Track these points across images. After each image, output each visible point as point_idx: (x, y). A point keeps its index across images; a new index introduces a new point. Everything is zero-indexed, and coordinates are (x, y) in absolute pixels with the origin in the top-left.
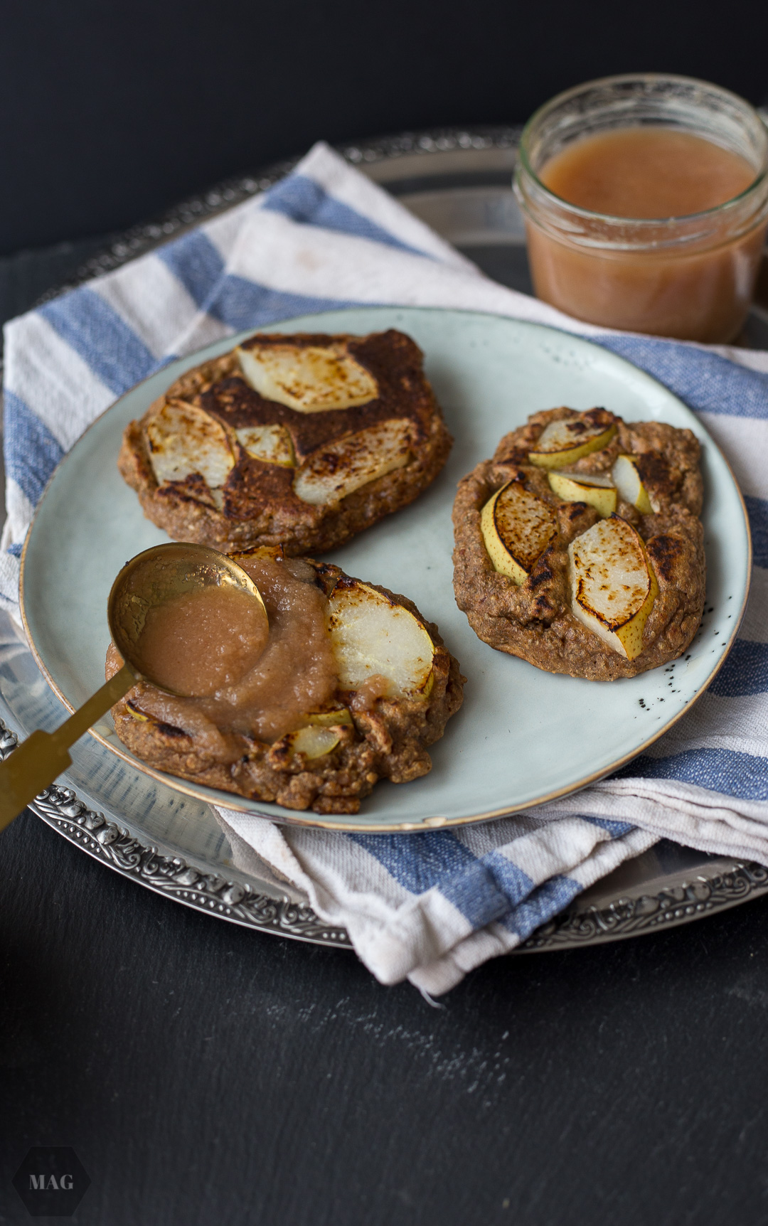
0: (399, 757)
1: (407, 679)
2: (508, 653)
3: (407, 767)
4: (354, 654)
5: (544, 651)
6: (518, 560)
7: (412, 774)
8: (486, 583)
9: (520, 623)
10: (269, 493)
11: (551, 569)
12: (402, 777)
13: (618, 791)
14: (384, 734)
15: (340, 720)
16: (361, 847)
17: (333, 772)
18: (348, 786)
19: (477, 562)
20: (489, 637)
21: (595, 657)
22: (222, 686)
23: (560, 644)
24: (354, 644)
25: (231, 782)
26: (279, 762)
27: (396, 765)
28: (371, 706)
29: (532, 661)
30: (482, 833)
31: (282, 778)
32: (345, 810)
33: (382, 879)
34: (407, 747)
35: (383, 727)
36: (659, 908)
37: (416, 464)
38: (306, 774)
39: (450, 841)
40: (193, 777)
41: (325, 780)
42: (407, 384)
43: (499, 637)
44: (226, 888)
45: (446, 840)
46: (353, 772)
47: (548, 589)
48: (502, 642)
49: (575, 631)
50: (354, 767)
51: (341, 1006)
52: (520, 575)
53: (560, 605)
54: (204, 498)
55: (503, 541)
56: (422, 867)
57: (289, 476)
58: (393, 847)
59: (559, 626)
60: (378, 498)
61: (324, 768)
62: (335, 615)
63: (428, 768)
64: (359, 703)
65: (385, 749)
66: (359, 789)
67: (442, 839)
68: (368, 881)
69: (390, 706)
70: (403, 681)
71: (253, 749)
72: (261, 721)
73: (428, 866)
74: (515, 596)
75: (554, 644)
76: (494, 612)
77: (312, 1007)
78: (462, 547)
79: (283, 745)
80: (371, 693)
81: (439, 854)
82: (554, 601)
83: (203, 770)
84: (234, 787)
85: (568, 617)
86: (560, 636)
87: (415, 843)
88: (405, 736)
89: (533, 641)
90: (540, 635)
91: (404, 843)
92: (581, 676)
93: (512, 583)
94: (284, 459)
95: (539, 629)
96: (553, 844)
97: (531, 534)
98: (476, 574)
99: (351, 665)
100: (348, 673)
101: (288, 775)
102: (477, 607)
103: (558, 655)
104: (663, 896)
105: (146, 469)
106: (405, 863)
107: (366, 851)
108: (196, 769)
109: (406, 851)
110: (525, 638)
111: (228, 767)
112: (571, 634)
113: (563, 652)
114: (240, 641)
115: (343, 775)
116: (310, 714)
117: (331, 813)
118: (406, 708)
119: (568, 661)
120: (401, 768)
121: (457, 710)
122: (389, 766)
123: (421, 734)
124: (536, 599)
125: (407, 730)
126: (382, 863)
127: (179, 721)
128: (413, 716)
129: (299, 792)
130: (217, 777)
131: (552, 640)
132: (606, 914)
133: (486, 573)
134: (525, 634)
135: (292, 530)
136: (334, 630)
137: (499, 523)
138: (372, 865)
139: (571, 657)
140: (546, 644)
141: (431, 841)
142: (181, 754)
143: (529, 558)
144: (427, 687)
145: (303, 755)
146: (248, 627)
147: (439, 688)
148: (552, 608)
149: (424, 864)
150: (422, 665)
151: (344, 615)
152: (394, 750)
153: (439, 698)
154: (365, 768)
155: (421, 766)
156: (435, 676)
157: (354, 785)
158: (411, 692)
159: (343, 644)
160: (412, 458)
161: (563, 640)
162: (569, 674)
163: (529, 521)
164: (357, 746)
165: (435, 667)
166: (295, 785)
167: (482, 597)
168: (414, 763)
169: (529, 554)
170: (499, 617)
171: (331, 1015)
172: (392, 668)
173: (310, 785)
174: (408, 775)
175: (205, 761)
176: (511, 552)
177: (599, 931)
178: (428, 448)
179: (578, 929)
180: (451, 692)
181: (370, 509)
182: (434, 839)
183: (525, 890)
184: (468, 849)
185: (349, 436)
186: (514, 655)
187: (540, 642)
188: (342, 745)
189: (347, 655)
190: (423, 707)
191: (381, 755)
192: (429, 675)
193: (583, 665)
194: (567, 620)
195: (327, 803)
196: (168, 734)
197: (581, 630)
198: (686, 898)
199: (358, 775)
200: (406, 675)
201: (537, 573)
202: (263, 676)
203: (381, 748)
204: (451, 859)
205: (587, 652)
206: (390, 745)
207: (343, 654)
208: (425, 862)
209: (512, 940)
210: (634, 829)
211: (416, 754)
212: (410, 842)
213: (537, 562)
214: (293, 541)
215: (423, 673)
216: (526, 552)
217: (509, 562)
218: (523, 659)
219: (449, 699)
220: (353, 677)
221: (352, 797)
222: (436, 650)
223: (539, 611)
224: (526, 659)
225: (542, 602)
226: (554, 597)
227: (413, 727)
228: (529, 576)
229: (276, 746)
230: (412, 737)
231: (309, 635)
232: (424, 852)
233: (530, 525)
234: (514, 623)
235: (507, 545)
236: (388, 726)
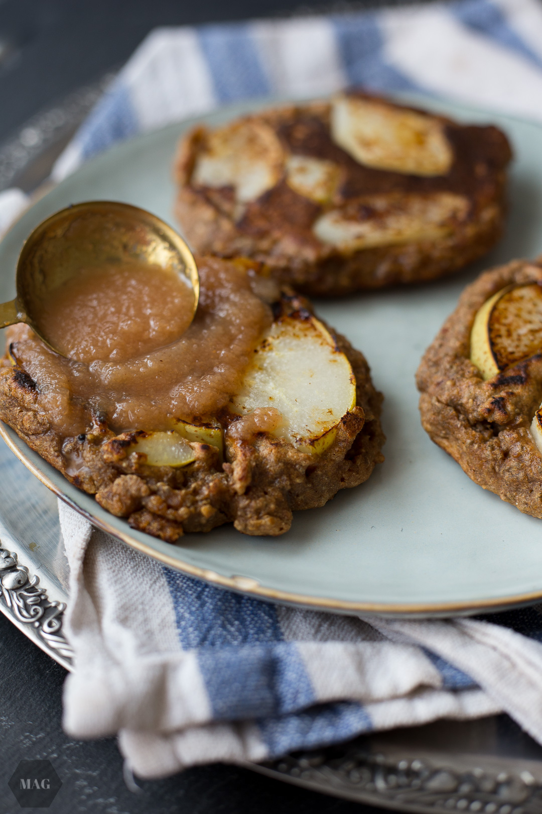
0: (251, 502)
1: (304, 425)
2: (444, 449)
3: (255, 517)
4: (265, 382)
5: (480, 459)
6: (496, 355)
7: (258, 527)
8: (451, 367)
9: (468, 420)
10: (287, 219)
11: (528, 376)
12: (246, 526)
13: (478, 636)
14: (244, 470)
15: (208, 439)
16: (166, 584)
17: (166, 488)
18: (176, 508)
19: (454, 344)
20: (431, 424)
21: (534, 485)
22: (106, 359)
23: (500, 456)
24: (273, 374)
25: (58, 456)
26: (112, 453)
27: (245, 508)
28: (249, 437)
29: (465, 466)
30: (309, 624)
31: (110, 472)
32: (161, 534)
33: (163, 625)
34: (267, 496)
35: (247, 462)
36: (455, 790)
37: (450, 243)
38: (135, 477)
39: (266, 618)
40: (26, 437)
41: (153, 493)
42: (481, 170)
43: (440, 428)
44: (12, 568)
45: (263, 614)
46: (191, 497)
47: (512, 394)
48: (442, 435)
49: (522, 447)
50: (196, 492)
51: (68, 748)
52: (491, 370)
53: (518, 414)
54: (226, 206)
55: (490, 330)
56: (217, 630)
57: (316, 211)
58: (199, 597)
59: (507, 436)
60: (396, 261)
61: (159, 478)
62: (270, 340)
63: (281, 529)
64: (237, 429)
65: (238, 486)
66: (186, 516)
67: (259, 612)
68: (146, 621)
69: (269, 445)
70: (299, 426)
71: (96, 430)
72: (119, 407)
73: (225, 633)
74: (472, 388)
75: (493, 454)
76: (444, 398)
77: (41, 735)
78: (448, 325)
79: (127, 438)
80: (255, 423)
81: (245, 626)
82: (513, 407)
83: (36, 434)
84: (59, 462)
85: (521, 430)
86: (504, 448)
87: (224, 603)
88: (271, 483)
89: (472, 443)
90: (484, 441)
91: (212, 598)
92: (511, 501)
93: (479, 376)
94: (319, 195)
95: (486, 435)
96: (371, 666)
97: (525, 335)
98: (447, 355)
99: (256, 391)
100: (247, 398)
101: (119, 472)
102: (431, 389)
103: (494, 468)
104: (469, 778)
105: (190, 167)
106: (200, 618)
107: (167, 589)
108: (30, 429)
109: (209, 606)
110: (465, 436)
111: (61, 441)
112: (517, 449)
113: (500, 466)
114: (149, 324)
115: (176, 495)
116: (179, 420)
117: (143, 530)
118: (286, 454)
119: (502, 478)
120: (249, 515)
121: (354, 484)
122: (236, 509)
123: (292, 489)
124: (494, 398)
125: (276, 478)
126: (175, 608)
127: (37, 374)
128: (288, 467)
129: (119, 495)
130: (46, 445)
131: (493, 449)
132: (391, 770)
133: (456, 357)
134: (467, 433)
135: (290, 259)
136: (260, 352)
137: (496, 314)
138: (164, 605)
139: (507, 475)
140: (485, 452)
141: (245, 609)
142: (24, 408)
143: (510, 357)
144: (321, 441)
145: (141, 456)
146: (166, 313)
147: (337, 449)
148: (506, 413)
149: (221, 629)
150: (330, 418)
151: (280, 343)
152: (248, 491)
153: (331, 460)
154: (206, 498)
155: (272, 522)
156: (337, 434)
157: (182, 511)
158: (301, 440)
159: (261, 369)
160: (450, 235)
161: (506, 454)
162: (499, 496)
163: (530, 322)
164: (212, 474)
165: (342, 424)
166: (118, 485)
167: (440, 380)
168: (266, 516)
169: (512, 353)
170: (447, 405)
171: (53, 752)
172: (295, 409)
173: (133, 491)
174: (253, 526)
175: (41, 424)
176: (492, 344)
177: (369, 786)
178: (470, 231)
179: (348, 773)
180: (354, 462)
181: (383, 269)
182: (251, 608)
183: (303, 701)
184: (282, 634)
185: (397, 196)
186: (449, 455)
187: (479, 447)
188: (196, 465)
189: (257, 380)
190: (305, 460)
191: (232, 492)
192: (330, 430)
193: (517, 489)
194: (518, 433)
195: (145, 518)
196: (20, 382)
197: (529, 449)
198: (495, 791)
199: (194, 503)
200: (305, 421)
201: (510, 373)
202: (150, 364)
203: (233, 484)
204: (256, 636)
205: (526, 475)
206: (245, 484)
207: (254, 378)
208: (223, 626)
209: (258, 751)
210: (474, 687)
211: (272, 506)
212: (220, 600)
213: (516, 364)
214: (287, 270)
215: (325, 426)
216: (510, 349)
217: (485, 353)
218: (456, 461)
219: (347, 468)
220: (250, 403)
221: (176, 523)
222: (354, 409)
223: (490, 411)
224: (460, 462)
225: (499, 404)
226: (516, 405)
227: (285, 477)
228: (498, 374)
229: (122, 437)
230: (279, 488)
231: (227, 346)
232: (230, 616)
233: (530, 327)
234: (461, 417)
235: (493, 335)
236: (254, 464)
